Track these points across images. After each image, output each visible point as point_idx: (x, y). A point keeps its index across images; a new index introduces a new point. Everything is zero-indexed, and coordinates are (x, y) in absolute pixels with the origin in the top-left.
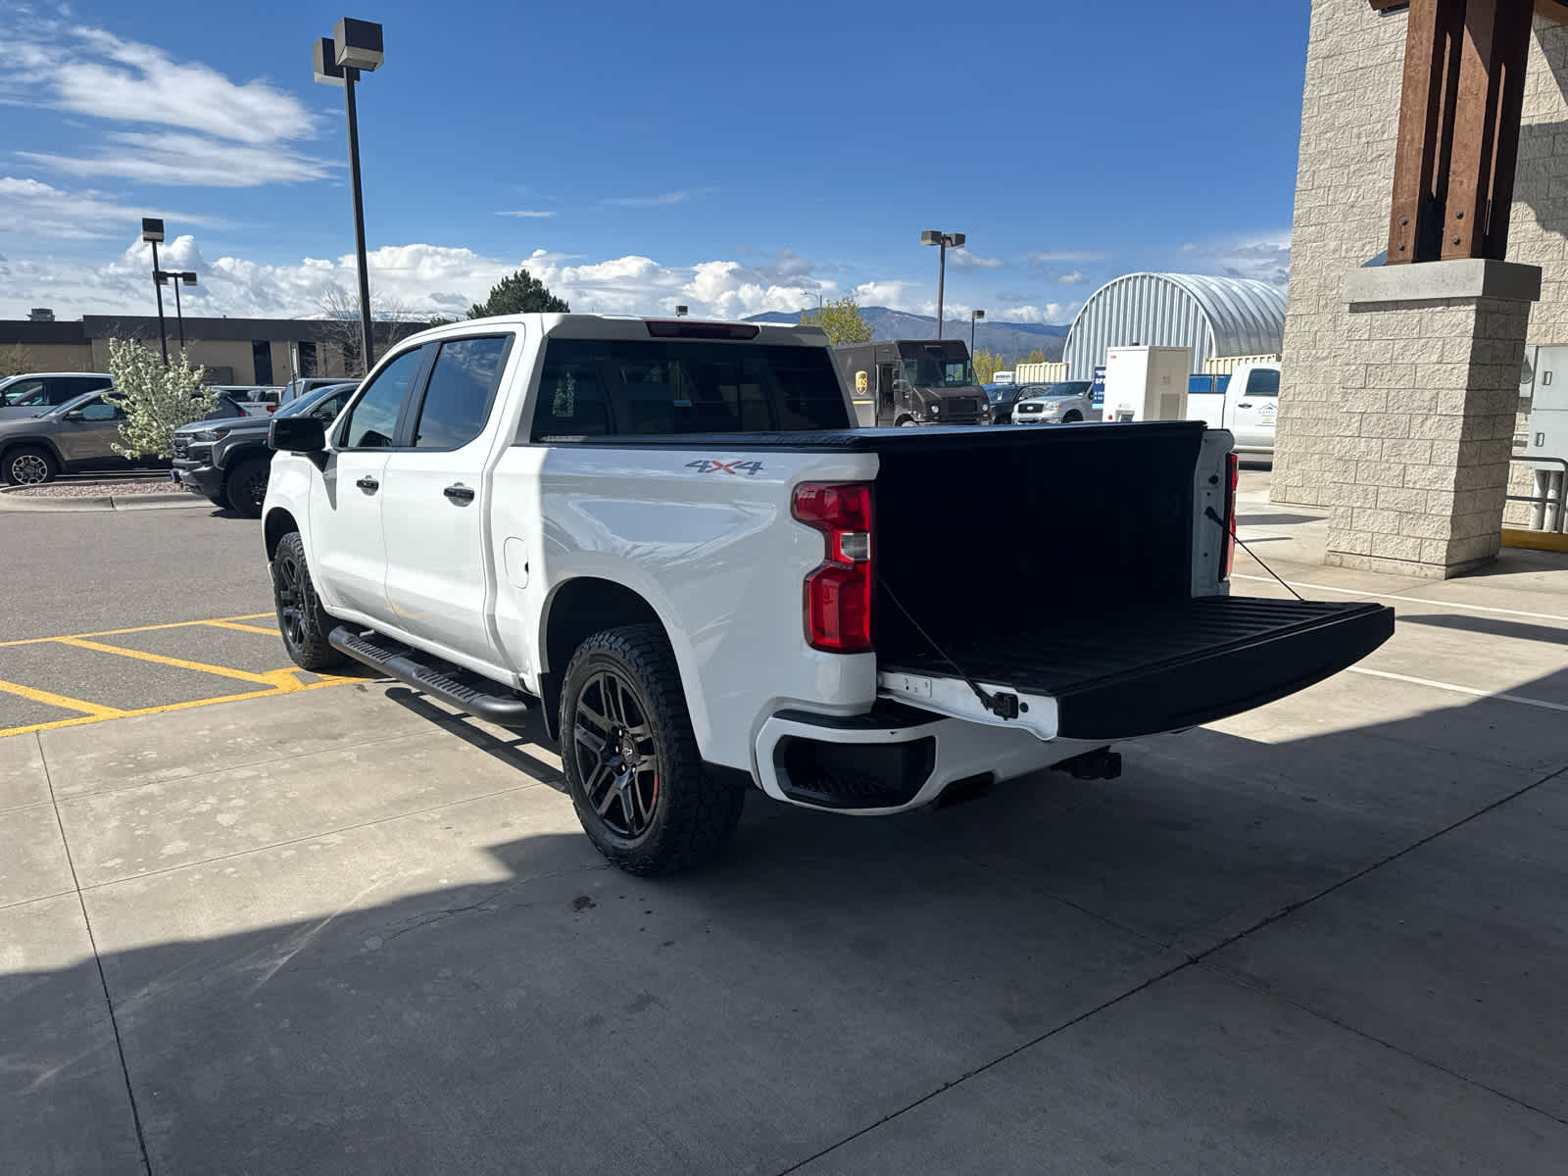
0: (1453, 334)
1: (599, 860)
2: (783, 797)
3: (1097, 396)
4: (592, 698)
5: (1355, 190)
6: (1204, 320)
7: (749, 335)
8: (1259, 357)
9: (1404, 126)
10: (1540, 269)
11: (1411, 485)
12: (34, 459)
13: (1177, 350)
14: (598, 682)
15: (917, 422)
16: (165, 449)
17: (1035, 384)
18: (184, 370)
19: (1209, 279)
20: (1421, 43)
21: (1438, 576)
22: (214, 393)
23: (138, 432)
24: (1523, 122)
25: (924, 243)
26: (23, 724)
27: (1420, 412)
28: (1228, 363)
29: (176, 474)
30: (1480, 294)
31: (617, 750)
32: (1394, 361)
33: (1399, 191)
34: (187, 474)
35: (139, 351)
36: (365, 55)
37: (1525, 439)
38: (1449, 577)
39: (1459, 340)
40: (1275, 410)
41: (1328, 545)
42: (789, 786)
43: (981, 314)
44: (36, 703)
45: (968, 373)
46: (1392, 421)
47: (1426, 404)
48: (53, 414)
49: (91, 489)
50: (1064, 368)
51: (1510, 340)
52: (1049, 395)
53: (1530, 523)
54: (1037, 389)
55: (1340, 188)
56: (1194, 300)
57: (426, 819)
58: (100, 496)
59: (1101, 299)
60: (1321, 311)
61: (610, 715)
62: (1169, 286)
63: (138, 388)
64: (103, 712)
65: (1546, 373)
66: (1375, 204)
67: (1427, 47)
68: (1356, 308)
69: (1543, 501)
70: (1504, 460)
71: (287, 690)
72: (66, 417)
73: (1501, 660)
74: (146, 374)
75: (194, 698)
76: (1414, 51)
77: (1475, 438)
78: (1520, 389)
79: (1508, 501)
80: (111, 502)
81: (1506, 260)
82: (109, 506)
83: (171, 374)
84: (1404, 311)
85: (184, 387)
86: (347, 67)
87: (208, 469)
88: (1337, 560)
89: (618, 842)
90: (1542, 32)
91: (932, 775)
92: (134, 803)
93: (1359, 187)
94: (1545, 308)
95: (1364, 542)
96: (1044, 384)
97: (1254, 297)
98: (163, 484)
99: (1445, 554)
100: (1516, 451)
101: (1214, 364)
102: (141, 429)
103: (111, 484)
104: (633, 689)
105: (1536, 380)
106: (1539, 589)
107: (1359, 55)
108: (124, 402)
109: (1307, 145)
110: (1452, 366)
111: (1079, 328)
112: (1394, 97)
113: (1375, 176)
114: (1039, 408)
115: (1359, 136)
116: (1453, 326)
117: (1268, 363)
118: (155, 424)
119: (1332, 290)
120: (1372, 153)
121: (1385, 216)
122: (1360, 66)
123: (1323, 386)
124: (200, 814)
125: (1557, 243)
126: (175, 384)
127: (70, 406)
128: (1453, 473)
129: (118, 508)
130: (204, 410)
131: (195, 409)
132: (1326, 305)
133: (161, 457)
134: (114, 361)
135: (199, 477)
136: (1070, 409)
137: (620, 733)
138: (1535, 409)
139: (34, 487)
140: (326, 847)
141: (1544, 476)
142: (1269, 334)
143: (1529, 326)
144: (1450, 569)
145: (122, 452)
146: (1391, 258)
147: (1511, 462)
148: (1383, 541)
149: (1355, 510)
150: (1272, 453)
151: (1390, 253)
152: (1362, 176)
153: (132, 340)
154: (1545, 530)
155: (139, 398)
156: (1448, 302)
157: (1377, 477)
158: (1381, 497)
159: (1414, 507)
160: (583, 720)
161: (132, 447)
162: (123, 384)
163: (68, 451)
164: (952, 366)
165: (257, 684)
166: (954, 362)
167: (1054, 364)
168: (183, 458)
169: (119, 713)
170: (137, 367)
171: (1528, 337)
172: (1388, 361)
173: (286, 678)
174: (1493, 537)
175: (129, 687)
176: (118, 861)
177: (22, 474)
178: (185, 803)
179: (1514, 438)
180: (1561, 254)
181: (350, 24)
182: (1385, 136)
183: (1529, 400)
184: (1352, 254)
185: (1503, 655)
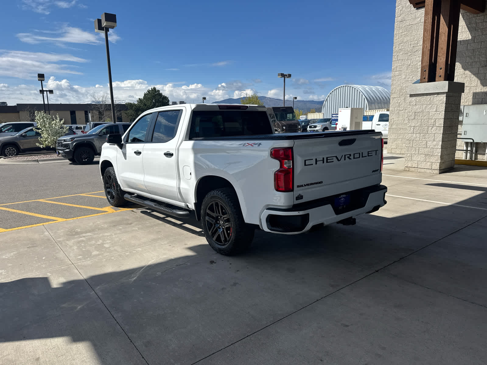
0: (440, 103)
1: (214, 252)
2: (269, 231)
3: (333, 123)
4: (211, 208)
5: (410, 60)
6: (364, 99)
7: (245, 108)
8: (381, 110)
9: (424, 43)
10: (464, 83)
11: (428, 147)
12: (12, 148)
13: (359, 109)
14: (213, 204)
15: (279, 132)
16: (53, 145)
17: (313, 119)
18: (58, 120)
19: (365, 86)
20: (428, 19)
21: (437, 173)
22: (67, 127)
23: (44, 139)
24: (458, 40)
25: (278, 77)
26: (38, 223)
27: (431, 126)
28: (372, 112)
29: (59, 152)
30: (447, 91)
31: (218, 222)
32: (423, 111)
33: (423, 62)
34: (62, 152)
35: (44, 115)
36: (110, 24)
37: (461, 133)
38: (440, 173)
39: (441, 104)
40: (387, 126)
41: (405, 165)
42: (270, 228)
43: (296, 98)
44: (39, 218)
45: (294, 116)
46: (423, 128)
47: (432, 123)
48: (17, 135)
49: (30, 157)
50: (322, 114)
51: (456, 104)
52: (318, 123)
53: (463, 157)
54: (314, 121)
55: (406, 60)
56: (361, 93)
57: (163, 243)
58: (34, 159)
59: (333, 93)
60: (401, 96)
61: (216, 213)
62: (354, 89)
63: (44, 126)
64: (60, 220)
65: (467, 113)
66: (416, 65)
67: (430, 20)
68: (411, 96)
69: (467, 151)
70: (455, 139)
71: (111, 212)
72: (21, 135)
73: (456, 195)
74: (47, 122)
75: (84, 215)
76: (427, 21)
77: (447, 133)
78: (459, 118)
79: (457, 151)
80: (38, 161)
81: (454, 81)
82: (37, 162)
83: (54, 122)
84: (425, 96)
85: (58, 126)
86: (105, 27)
87: (68, 150)
88: (408, 169)
89: (219, 246)
90: (463, 14)
91: (309, 224)
92: (79, 242)
93: (411, 60)
94: (466, 94)
95: (415, 164)
96: (316, 119)
97: (379, 92)
98: (52, 155)
99: (439, 167)
100: (459, 136)
101: (368, 112)
102: (45, 139)
103: (36, 155)
104: (224, 205)
105: (464, 115)
106: (466, 176)
107: (410, 21)
108: (40, 131)
109: (396, 47)
110: (439, 112)
111: (326, 102)
112: (421, 33)
113: (416, 56)
114: (315, 127)
115: (411, 45)
116: (439, 101)
117: (384, 112)
118: (50, 137)
119: (404, 90)
120: (415, 50)
121: (419, 68)
122: (411, 24)
123: (402, 118)
124: (98, 245)
125: (469, 75)
126: (55, 125)
127: (22, 132)
128: (441, 143)
129: (40, 163)
130: (64, 133)
131: (62, 132)
132: (402, 95)
133: (51, 147)
134: (37, 118)
135: (66, 153)
136: (324, 127)
137: (219, 217)
138: (464, 124)
139: (12, 157)
140: (138, 252)
141: (467, 144)
142: (384, 103)
143: (461, 100)
144: (440, 171)
145: (40, 146)
146: (421, 81)
147: (457, 139)
148: (421, 163)
149: (413, 155)
150: (387, 139)
151: (421, 79)
152: (412, 56)
153: (42, 112)
154: (468, 159)
155: (45, 129)
156: (438, 94)
157: (419, 145)
158: (420, 151)
159: (429, 153)
160: (208, 215)
161: (43, 144)
162: (40, 125)
163: (22, 146)
164: (289, 114)
165: (102, 211)
166: (289, 113)
167: (319, 113)
168: (61, 147)
169: (65, 220)
170: (44, 120)
171: (461, 103)
172: (421, 111)
173: (110, 209)
174: (452, 161)
175: (64, 213)
176: (81, 257)
177: (8, 153)
178: (93, 242)
179: (458, 133)
180: (470, 79)
181: (106, 14)
182: (418, 45)
183: (462, 121)
184: (409, 79)
185: (456, 194)
